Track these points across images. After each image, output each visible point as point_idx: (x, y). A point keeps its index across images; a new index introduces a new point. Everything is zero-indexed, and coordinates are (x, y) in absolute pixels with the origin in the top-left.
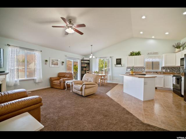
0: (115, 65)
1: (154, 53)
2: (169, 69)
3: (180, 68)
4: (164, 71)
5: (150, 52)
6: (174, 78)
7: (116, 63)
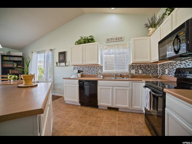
0: (57, 63)
1: (116, 39)
2: (140, 69)
3: (157, 67)
4: (133, 72)
5: (110, 37)
6: (148, 90)
7: (57, 61)
